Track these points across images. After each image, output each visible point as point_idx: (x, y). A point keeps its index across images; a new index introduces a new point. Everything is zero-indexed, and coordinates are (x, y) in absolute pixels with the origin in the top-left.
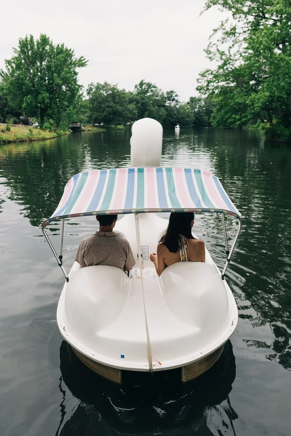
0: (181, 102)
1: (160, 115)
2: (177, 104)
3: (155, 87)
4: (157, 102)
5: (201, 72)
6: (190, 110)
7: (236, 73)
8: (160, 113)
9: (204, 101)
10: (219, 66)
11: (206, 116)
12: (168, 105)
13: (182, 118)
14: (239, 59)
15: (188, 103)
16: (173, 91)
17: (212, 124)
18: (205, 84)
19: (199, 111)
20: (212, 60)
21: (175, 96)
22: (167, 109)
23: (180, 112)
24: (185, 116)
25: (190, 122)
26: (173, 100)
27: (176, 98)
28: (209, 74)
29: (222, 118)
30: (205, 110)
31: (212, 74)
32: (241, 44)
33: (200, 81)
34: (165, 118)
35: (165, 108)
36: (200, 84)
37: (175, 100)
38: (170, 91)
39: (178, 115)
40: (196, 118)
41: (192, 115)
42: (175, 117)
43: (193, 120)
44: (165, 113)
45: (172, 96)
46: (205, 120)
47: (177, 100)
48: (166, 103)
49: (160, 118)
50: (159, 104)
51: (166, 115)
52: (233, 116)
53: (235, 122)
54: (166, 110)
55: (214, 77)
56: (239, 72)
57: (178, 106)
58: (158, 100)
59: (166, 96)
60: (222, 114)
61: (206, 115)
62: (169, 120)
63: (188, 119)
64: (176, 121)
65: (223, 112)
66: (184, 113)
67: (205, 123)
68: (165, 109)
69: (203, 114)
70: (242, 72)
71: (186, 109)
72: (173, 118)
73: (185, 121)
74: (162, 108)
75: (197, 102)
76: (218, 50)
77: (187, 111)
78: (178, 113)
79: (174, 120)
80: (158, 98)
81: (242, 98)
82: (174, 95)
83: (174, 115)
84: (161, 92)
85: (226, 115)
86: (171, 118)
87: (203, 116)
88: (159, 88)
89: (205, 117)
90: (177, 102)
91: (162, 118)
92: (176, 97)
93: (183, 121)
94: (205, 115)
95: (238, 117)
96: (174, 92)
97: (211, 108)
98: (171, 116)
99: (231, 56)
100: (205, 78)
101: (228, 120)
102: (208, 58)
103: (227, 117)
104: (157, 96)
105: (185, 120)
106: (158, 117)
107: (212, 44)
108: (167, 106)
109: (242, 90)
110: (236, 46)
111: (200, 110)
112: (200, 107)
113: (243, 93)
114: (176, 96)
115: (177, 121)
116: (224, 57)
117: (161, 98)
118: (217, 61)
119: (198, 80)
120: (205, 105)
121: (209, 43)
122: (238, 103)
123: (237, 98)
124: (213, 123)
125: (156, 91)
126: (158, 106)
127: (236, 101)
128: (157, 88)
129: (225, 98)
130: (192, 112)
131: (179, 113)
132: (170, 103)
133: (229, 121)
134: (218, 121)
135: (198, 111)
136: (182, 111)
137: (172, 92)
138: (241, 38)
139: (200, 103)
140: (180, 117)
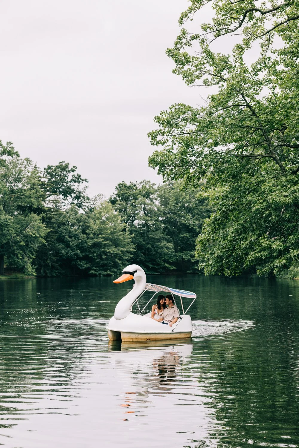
0: (90, 197)
1: (26, 237)
2: (80, 205)
3: (10, 153)
4: (18, 197)
5: (162, 113)
6: (119, 221)
7: (263, 117)
8: (29, 231)
9: (159, 196)
10: (213, 99)
11: (168, 241)
12: (51, 206)
13: (95, 245)
14: (269, 81)
15: (113, 202)
16: (67, 166)
17: (201, 265)
18: (177, 148)
19: (146, 225)
20: (193, 81)
21: (73, 181)
22: (50, 218)
23: (88, 227)
24: (106, 239)
25: (120, 259)
26: (67, 192)
27: (75, 186)
28: (185, 119)
29: (232, 249)
30: (163, 222)
31: (194, 119)
32: (269, 41)
33: (160, 138)
34: (44, 245)
35: (43, 215)
36: (160, 148)
37: (73, 191)
38: (57, 164)
39: (82, 236)
40: (139, 247)
41: (127, 237)
42: (74, 243)
43: (128, 252)
44: (44, 230)
45: (63, 180)
46: (167, 254)
47: (80, 193)
48: (44, 200)
49: (27, 245)
50: (23, 204)
51: (46, 238)
52: (264, 242)
53: (270, 258)
54: (47, 221)
55: (201, 129)
56: (270, 117)
57: (81, 211)
58: (21, 190)
59: (46, 181)
60: (231, 236)
61: (168, 237)
62: (57, 253)
63: (113, 250)
64: (76, 254)
65: (231, 229)
66: (101, 231)
67: (165, 261)
68: (43, 220)
69: (159, 235)
70: (278, 117)
71: (107, 219)
72: (67, 245)
73: (104, 257)
74: (34, 215)
75: (140, 199)
76: (210, 55)
77: (110, 225)
78: (84, 232)
79: (71, 253)
80: (20, 185)
81: (286, 190)
82: (70, 176)
83: (70, 237)
84: (31, 169)
85: (242, 239)
86: (61, 246)
87: (159, 240)
88: (23, 157)
89: (164, 243)
90: (78, 197)
91: (35, 246)
92: (76, 184)
93: (100, 256)
94: (165, 239)
95: (277, 245)
96: (70, 167)
97: (180, 216)
98: (61, 240)
99: (246, 71)
100: (176, 131)
101: (247, 254)
102: (181, 76)
103: (244, 244)
104: (18, 180)
105: (105, 253)
106: (23, 243)
107: (189, 37)
108: (50, 209)
109: (282, 168)
110: (256, 44)
111: (150, 223)
112: (148, 212)
113: (286, 176)
114: (78, 179)
115: (81, 255)
116: (226, 75)
117: (29, 186)
118: (205, 83)
119: (153, 136)
120: (162, 208)
121: (179, 33)
122: (276, 203)
123: (271, 191)
124: (203, 261)
125: (15, 166)
126: (20, 208)
127: (270, 198)
128: (18, 156)
129: (234, 190)
130: (124, 230)
131: (87, 231)
132: (56, 202)
133: (252, 256)
134: (220, 257)
135: (143, 225)
136: (95, 226)
137: (63, 168)
138: (269, 23)
139: (148, 201)
140: (90, 243)
